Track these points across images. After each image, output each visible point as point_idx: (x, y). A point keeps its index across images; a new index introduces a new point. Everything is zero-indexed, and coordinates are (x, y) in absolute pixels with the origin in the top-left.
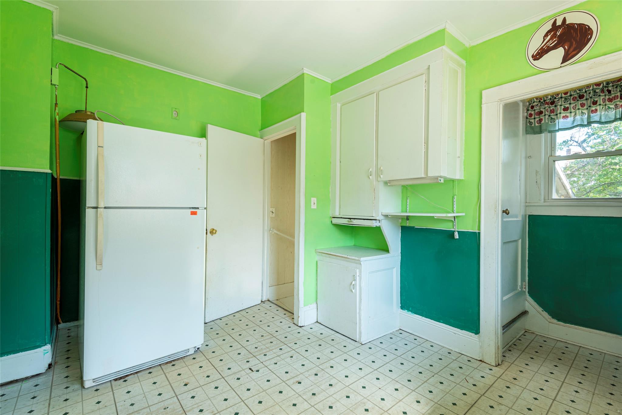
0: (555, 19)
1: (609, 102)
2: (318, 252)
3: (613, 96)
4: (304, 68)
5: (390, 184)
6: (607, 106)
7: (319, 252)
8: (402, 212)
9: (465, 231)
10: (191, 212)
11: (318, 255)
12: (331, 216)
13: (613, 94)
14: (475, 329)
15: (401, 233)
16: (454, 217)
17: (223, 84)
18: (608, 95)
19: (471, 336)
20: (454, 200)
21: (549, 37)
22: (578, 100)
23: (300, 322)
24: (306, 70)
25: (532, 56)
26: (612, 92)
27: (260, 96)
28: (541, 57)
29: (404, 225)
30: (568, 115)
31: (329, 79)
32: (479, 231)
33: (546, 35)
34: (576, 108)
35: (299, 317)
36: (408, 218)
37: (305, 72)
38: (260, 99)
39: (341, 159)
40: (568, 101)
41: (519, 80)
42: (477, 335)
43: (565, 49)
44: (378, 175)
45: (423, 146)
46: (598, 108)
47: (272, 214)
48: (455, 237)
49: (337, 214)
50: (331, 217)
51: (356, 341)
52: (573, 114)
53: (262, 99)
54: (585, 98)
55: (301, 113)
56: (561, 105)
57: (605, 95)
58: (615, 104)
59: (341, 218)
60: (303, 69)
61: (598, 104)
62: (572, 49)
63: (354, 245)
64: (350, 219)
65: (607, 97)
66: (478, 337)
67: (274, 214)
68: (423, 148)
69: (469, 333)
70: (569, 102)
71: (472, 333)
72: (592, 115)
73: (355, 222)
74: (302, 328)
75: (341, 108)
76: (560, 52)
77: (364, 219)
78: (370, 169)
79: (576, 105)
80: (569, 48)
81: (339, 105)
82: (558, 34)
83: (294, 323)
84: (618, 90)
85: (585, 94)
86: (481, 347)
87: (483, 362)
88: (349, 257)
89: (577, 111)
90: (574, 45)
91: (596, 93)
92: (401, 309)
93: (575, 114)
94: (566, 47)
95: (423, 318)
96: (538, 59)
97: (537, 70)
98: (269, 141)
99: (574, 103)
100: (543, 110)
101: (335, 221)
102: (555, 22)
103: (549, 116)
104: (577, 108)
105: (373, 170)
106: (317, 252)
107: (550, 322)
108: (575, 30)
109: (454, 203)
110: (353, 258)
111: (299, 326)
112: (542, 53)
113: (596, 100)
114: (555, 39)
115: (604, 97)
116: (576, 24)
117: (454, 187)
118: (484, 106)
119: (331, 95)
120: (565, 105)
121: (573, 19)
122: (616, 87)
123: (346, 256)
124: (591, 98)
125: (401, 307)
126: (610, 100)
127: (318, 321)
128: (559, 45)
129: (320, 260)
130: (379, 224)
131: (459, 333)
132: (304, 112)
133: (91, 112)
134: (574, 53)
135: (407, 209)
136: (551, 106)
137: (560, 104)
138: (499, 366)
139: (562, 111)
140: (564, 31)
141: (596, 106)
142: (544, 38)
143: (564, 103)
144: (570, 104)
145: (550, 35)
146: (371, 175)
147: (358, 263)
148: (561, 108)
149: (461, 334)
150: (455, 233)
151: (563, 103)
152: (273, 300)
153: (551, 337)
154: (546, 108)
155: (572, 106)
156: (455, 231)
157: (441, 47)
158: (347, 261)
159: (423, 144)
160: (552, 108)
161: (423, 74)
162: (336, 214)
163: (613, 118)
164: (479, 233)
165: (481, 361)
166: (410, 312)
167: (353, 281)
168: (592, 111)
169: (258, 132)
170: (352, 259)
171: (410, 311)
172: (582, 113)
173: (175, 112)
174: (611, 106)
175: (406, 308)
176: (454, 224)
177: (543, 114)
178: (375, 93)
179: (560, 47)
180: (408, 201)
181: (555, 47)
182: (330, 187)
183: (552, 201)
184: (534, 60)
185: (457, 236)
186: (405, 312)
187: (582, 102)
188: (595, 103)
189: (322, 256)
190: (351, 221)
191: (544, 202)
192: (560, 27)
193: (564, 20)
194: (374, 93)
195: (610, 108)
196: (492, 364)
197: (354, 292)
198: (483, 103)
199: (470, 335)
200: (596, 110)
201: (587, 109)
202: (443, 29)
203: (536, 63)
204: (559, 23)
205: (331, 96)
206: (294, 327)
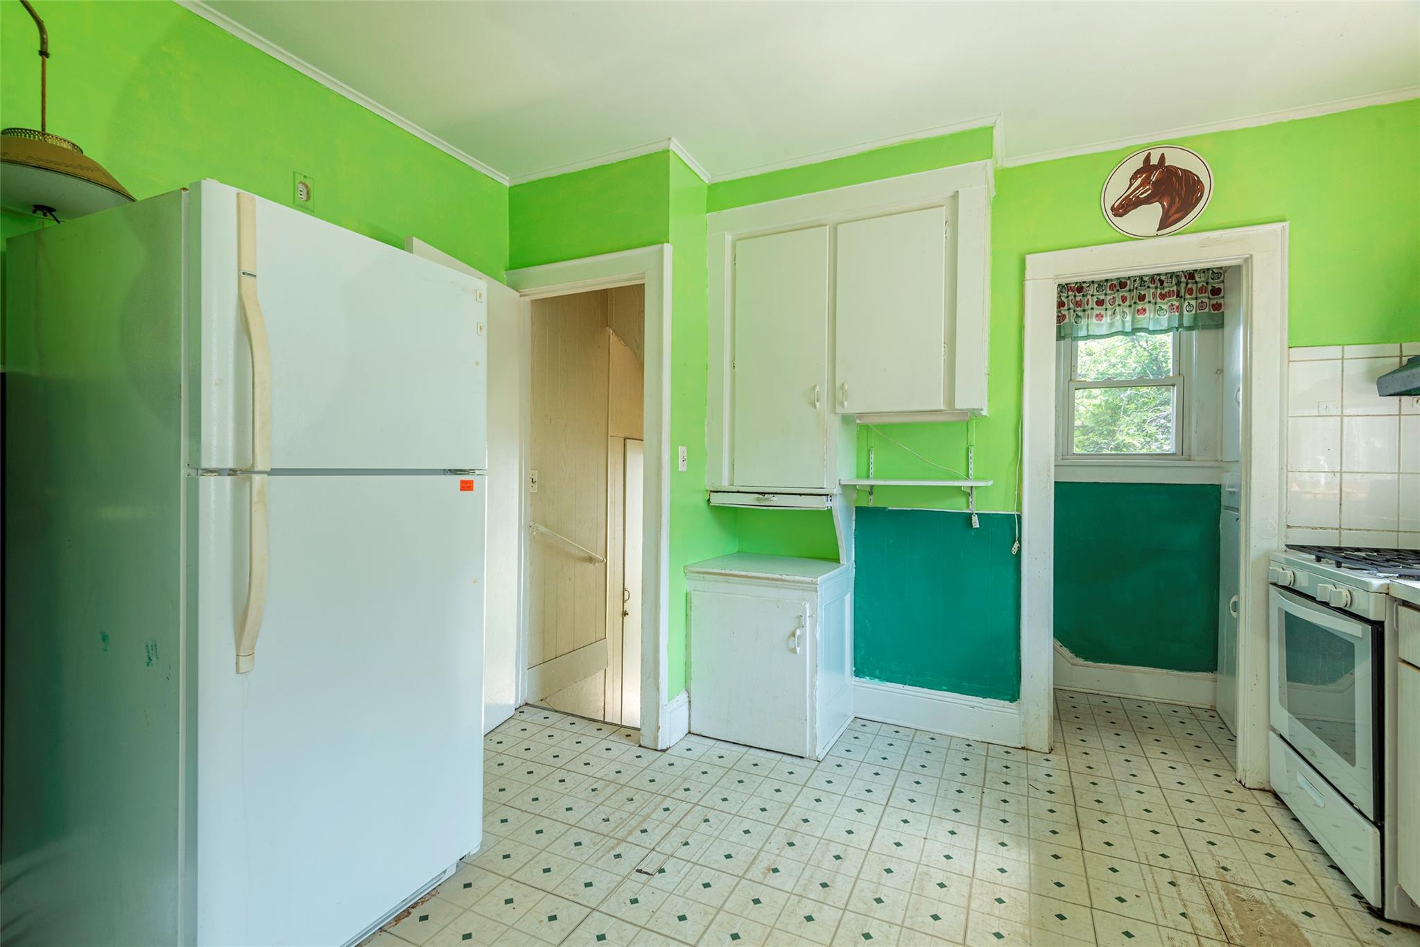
0: (1147, 153)
1: (1161, 299)
2: (692, 572)
3: (1167, 290)
4: (673, 139)
5: (860, 420)
6: (1157, 306)
7: (698, 573)
8: (858, 477)
9: (989, 514)
10: (463, 482)
11: (688, 579)
12: (707, 488)
13: (1167, 287)
14: (1011, 693)
15: (856, 520)
16: (972, 487)
17: (430, 132)
18: (1161, 289)
19: (1004, 707)
20: (970, 455)
21: (1139, 181)
22: (1118, 291)
23: (662, 740)
24: (675, 144)
25: (1112, 208)
26: (1165, 284)
27: (508, 178)
28: (1126, 212)
29: (863, 504)
30: (1103, 312)
31: (708, 174)
32: (1018, 513)
33: (1134, 177)
34: (1114, 302)
35: (659, 728)
36: (871, 490)
37: (672, 147)
38: (506, 187)
39: (734, 360)
40: (1103, 290)
41: (1092, 245)
42: (1015, 703)
43: (1163, 206)
44: (834, 401)
45: (943, 349)
46: (1147, 306)
47: (533, 485)
48: (973, 524)
49: (725, 485)
50: (707, 491)
51: (802, 757)
52: (1109, 313)
53: (511, 188)
54: (1127, 288)
55: (663, 243)
56: (1093, 295)
57: (1156, 288)
58: (1169, 304)
59: (739, 492)
60: (669, 139)
61: (1147, 300)
62: (1173, 210)
63: (738, 552)
64: (764, 494)
65: (1159, 291)
66: (1016, 706)
67: (536, 486)
68: (943, 353)
69: (998, 701)
70: (1104, 292)
71: (1004, 700)
72: (1137, 316)
73: (776, 500)
74: (668, 752)
75: (734, 247)
76: (1154, 211)
77: (800, 495)
78: (816, 386)
79: (1114, 298)
80: (1170, 206)
81: (729, 238)
82: (1153, 180)
83: (640, 746)
84: (1174, 282)
85: (1128, 282)
86: (1024, 723)
87: (1027, 749)
88: (784, 577)
89: (1117, 308)
90: (1177, 204)
91: (1145, 281)
92: (856, 676)
93: (1114, 313)
94: (1165, 203)
95: (907, 687)
96: (1121, 215)
97: (1119, 234)
98: (528, 299)
99: (1112, 294)
100: (1065, 300)
101: (717, 500)
102: (1148, 159)
103: (1074, 311)
104: (1117, 303)
105: (823, 389)
106: (687, 571)
107: (1073, 664)
108: (1179, 179)
109: (970, 460)
110: (797, 578)
111: (659, 749)
112: (1128, 205)
113: (1143, 293)
114: (1148, 187)
115: (1154, 290)
116: (1180, 169)
117: (970, 430)
118: (1029, 285)
119: (707, 212)
120: (1099, 295)
121: (1175, 159)
122: (1171, 277)
123: (777, 576)
124: (1137, 288)
125: (855, 672)
126: (1163, 297)
127: (692, 731)
128: (1155, 197)
129: (695, 591)
130: (829, 504)
131: (982, 705)
132: (668, 242)
133: (74, 145)
134: (1177, 216)
135: (871, 471)
136: (1077, 294)
137: (1091, 293)
138: (1053, 752)
139: (1095, 306)
140: (1163, 176)
141: (1144, 304)
142: (1130, 181)
143: (1098, 291)
144: (1106, 295)
145: (1140, 177)
146: (818, 401)
147: (805, 590)
148: (1092, 300)
149: (984, 706)
150: (973, 517)
151: (1095, 293)
152: (535, 702)
153: (1075, 689)
154: (1070, 298)
155: (1108, 298)
156: (973, 514)
157: (985, 161)
158: (777, 587)
159: (943, 344)
160: (1078, 299)
161: (943, 206)
162: (723, 484)
163: (1165, 326)
164: (1019, 517)
165: (1023, 748)
166: (876, 680)
167: (798, 628)
168: (1138, 310)
169: (504, 272)
170: (794, 582)
171: (877, 678)
172: (1123, 312)
173: (301, 187)
174: (1163, 307)
175: (867, 673)
176: (970, 500)
177: (1066, 307)
178: (828, 227)
179: (1155, 202)
180: (872, 455)
181: (1147, 201)
182: (706, 423)
183: (1074, 457)
184: (1115, 215)
185: (976, 523)
186: (866, 681)
187: (1122, 294)
188: (1142, 298)
189: (704, 580)
190: (767, 499)
191: (1062, 459)
192: (1155, 168)
193: (1162, 158)
194: (826, 225)
195: (1162, 309)
196: (1043, 751)
197: (798, 652)
198: (1027, 277)
199: (1001, 705)
200: (1144, 310)
201: (1130, 306)
202: (989, 128)
203: (1116, 220)
204: (1154, 161)
205: (707, 214)
206: (650, 756)
